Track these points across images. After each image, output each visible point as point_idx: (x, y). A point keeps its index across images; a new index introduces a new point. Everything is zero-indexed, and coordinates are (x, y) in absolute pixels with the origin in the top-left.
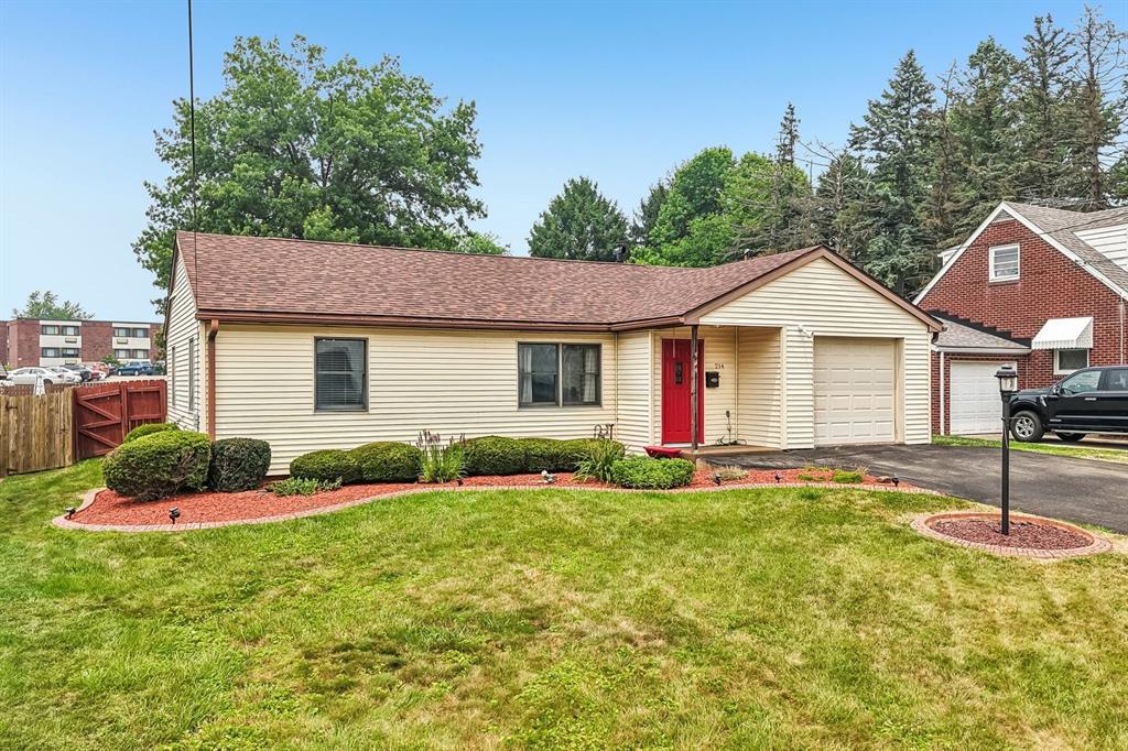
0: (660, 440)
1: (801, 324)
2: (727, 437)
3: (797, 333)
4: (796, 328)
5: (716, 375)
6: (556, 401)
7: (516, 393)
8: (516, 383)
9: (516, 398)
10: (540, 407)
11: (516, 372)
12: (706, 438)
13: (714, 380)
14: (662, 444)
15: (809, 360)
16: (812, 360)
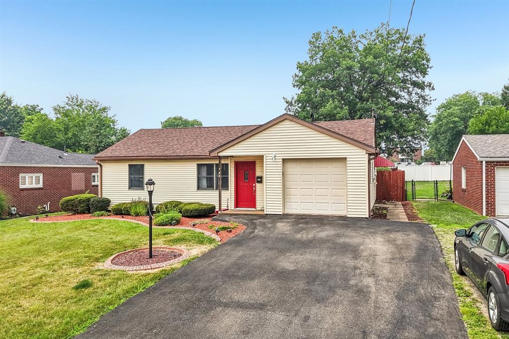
5: (260, 177)
6: (213, 187)
7: (196, 184)
8: (196, 180)
9: (196, 186)
10: (206, 190)
11: (196, 176)
12: (257, 206)
13: (259, 180)
14: (235, 208)
15: (279, 171)
16: (281, 171)
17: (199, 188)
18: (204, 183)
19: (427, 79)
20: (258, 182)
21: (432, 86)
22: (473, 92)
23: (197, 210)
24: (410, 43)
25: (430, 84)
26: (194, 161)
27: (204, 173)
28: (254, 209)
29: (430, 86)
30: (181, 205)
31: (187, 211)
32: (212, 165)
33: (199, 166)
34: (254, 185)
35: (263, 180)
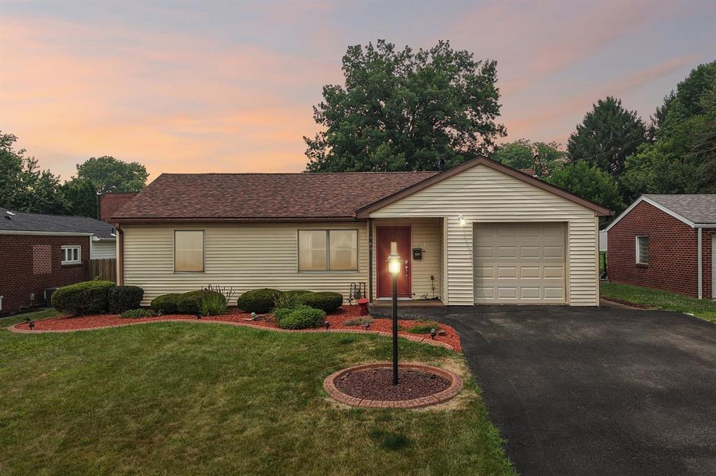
0: (376, 295)
1: (461, 214)
2: (431, 294)
3: (458, 222)
4: (457, 218)
5: (419, 251)
6: (325, 267)
7: (297, 262)
8: (296, 255)
9: (297, 265)
11: (297, 248)
12: (413, 296)
13: (417, 254)
14: (377, 297)
15: (469, 241)
16: (471, 241)
19: (497, 121)
20: (416, 258)
21: (504, 130)
22: (527, 141)
24: (477, 72)
25: (502, 127)
26: (293, 227)
28: (408, 299)
29: (501, 131)
34: (407, 261)
35: (423, 254)
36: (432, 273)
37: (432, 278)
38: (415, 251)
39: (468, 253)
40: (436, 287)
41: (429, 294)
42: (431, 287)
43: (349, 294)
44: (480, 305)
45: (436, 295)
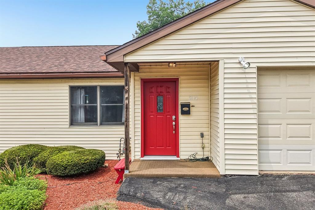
0: (140, 154)
1: (240, 56)
2: (201, 153)
3: (238, 66)
4: (237, 61)
5: (188, 105)
6: (96, 121)
7: (68, 117)
8: (68, 111)
9: (68, 120)
10: (84, 125)
11: (68, 104)
12: (181, 153)
13: (185, 109)
14: (142, 156)
15: (252, 91)
16: (255, 91)
17: (73, 122)
18: (81, 115)
20: (184, 113)
23: (75, 165)
26: (65, 82)
27: (80, 101)
28: (174, 158)
30: (45, 154)
31: (56, 167)
32: (95, 88)
33: (73, 89)
34: (174, 117)
35: (192, 109)
36: (202, 130)
37: (202, 135)
38: (183, 106)
39: (251, 106)
40: (207, 145)
41: (199, 153)
42: (200, 145)
43: (118, 149)
44: (267, 175)
45: (207, 154)
